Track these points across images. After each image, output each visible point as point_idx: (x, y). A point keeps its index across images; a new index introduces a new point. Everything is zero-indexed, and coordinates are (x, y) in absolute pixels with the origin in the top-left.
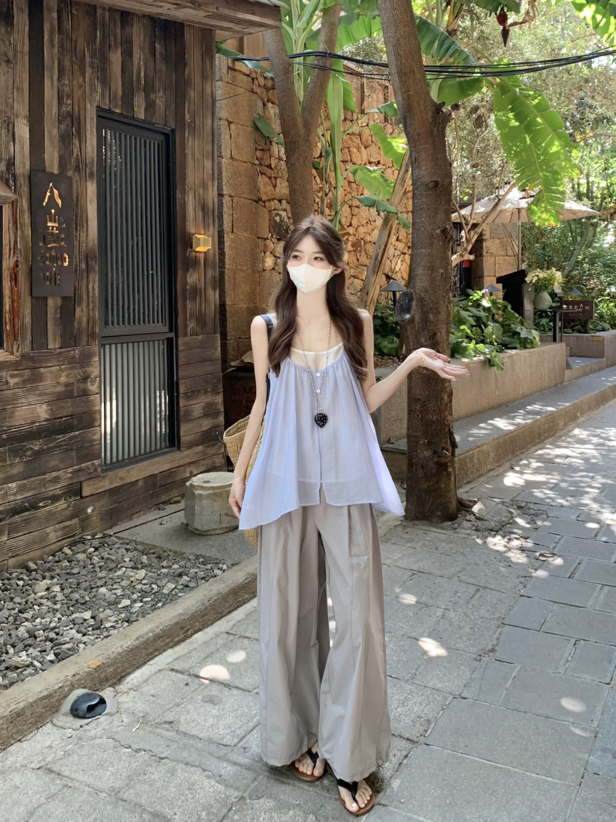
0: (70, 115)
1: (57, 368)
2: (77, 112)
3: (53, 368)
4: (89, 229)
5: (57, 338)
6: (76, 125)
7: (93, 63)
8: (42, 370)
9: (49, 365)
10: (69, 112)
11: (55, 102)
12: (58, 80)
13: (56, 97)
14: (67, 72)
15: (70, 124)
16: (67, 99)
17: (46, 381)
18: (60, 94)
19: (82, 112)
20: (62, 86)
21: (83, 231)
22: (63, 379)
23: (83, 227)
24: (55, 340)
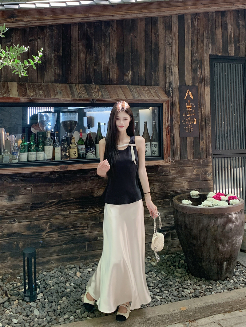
0: (197, 60)
1: (192, 167)
2: (200, 59)
3: (190, 167)
4: (206, 107)
5: (192, 154)
6: (199, 64)
7: (207, 37)
8: (185, 168)
9: (188, 166)
10: (196, 59)
11: (190, 56)
12: (191, 47)
13: (190, 55)
14: (195, 43)
15: (197, 64)
16: (195, 54)
17: (187, 173)
18: (192, 52)
19: (203, 58)
20: (193, 49)
21: (203, 108)
22: (195, 172)
23: (203, 107)
24: (191, 155)
